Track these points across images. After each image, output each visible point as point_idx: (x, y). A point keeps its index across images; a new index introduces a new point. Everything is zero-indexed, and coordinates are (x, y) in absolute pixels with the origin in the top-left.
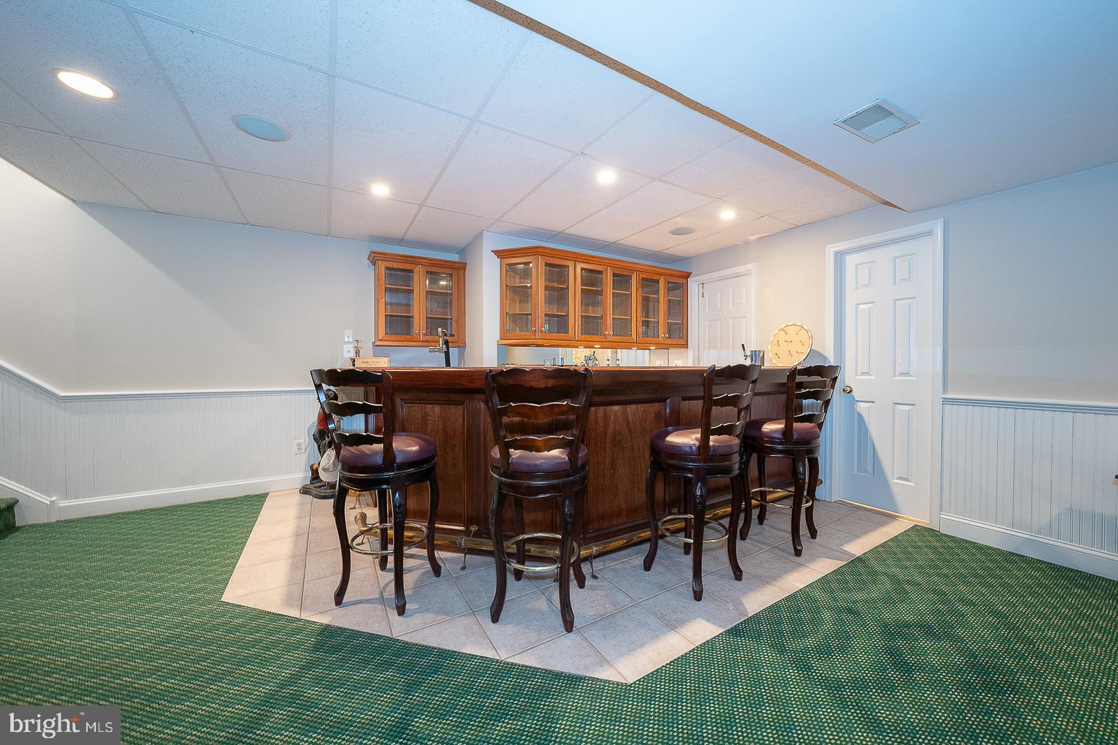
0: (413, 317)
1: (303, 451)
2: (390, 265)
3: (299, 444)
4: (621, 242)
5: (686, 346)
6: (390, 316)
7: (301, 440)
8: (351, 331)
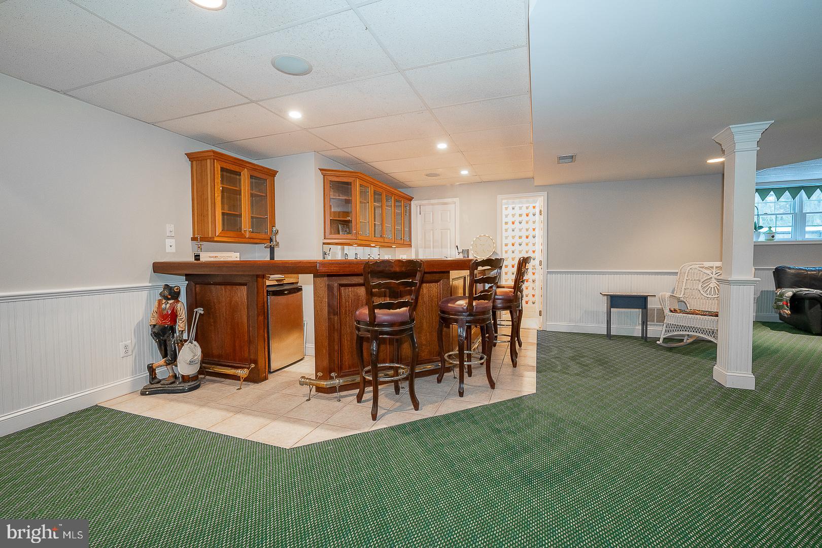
0: (240, 216)
1: (130, 353)
2: (225, 166)
3: (126, 347)
4: (391, 175)
5: (410, 246)
6: (228, 214)
7: (128, 342)
8: (172, 226)
